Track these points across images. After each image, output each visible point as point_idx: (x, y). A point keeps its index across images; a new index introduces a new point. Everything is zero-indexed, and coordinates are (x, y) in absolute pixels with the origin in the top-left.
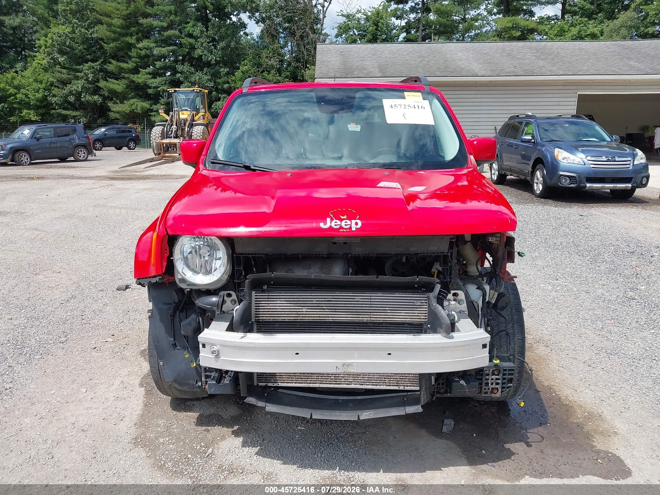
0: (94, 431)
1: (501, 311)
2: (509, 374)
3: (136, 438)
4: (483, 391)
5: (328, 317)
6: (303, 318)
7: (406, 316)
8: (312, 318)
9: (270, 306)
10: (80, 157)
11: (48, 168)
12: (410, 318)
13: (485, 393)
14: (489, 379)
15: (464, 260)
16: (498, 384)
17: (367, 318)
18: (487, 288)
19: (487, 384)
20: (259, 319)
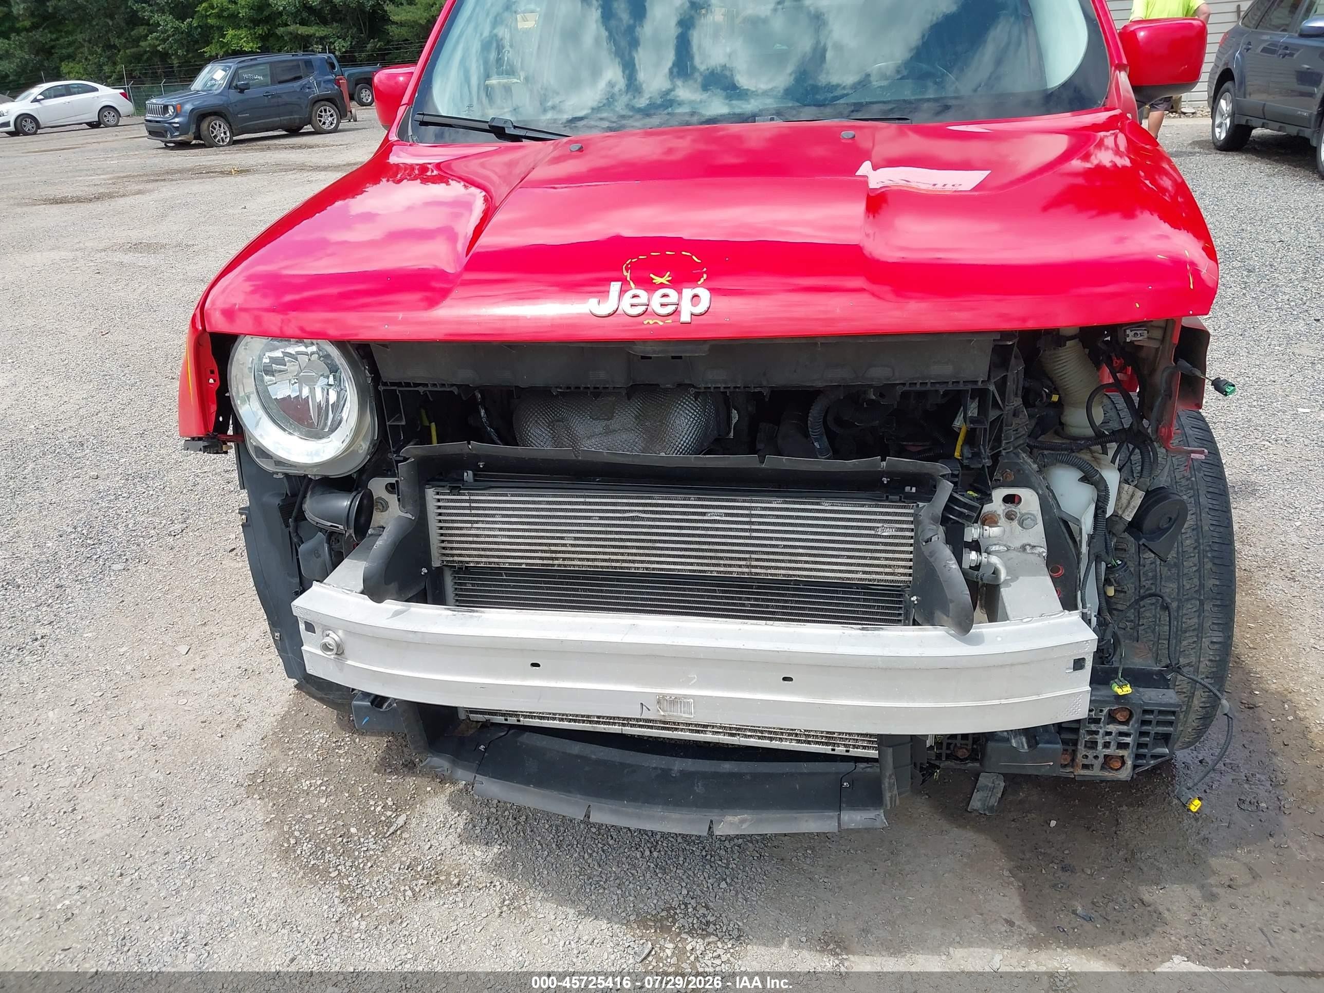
0: (177, 751)
1: (1152, 540)
2: (1159, 723)
3: (254, 775)
4: (1080, 760)
5: (634, 562)
6: (566, 562)
7: (851, 565)
8: (590, 563)
9: (478, 528)
10: (324, 123)
11: (262, 150)
12: (864, 573)
13: (1085, 767)
14: (1097, 733)
15: (1055, 390)
16: (1122, 746)
17: (740, 566)
18: (1112, 477)
19: (1093, 745)
20: (453, 561)
